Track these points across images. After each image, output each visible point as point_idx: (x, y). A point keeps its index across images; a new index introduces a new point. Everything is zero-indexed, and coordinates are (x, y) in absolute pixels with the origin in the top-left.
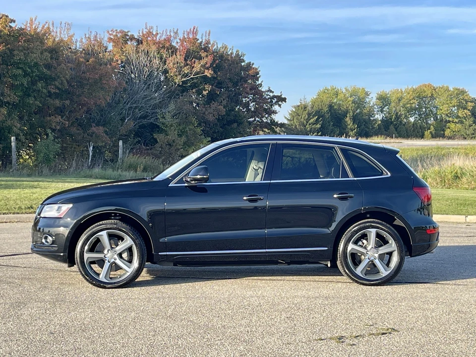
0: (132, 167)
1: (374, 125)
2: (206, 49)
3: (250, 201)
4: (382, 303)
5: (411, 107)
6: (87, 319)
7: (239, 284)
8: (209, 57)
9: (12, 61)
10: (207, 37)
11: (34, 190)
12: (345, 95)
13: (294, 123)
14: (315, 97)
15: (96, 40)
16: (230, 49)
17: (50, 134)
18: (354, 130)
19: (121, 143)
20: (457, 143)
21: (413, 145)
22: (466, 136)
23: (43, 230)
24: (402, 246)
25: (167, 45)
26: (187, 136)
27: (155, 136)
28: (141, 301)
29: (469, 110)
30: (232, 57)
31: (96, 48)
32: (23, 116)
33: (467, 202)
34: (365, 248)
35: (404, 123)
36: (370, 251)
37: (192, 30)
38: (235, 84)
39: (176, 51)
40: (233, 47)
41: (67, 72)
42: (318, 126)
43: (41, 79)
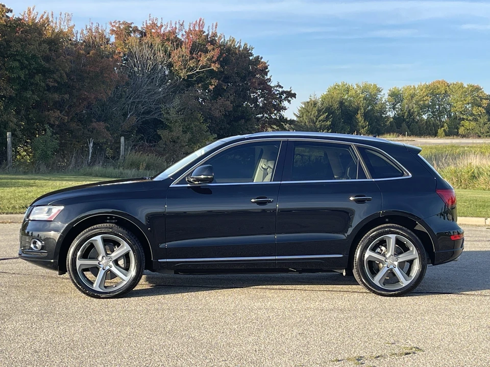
0: (134, 165)
1: (386, 122)
2: (213, 42)
3: (259, 203)
4: (403, 317)
5: (424, 104)
6: (76, 335)
7: (246, 294)
8: (216, 50)
9: (9, 52)
10: (214, 30)
11: (30, 189)
12: (356, 91)
13: (303, 119)
14: (325, 93)
15: (97, 32)
16: (238, 42)
17: (48, 130)
18: (366, 127)
19: (122, 139)
20: (471, 141)
21: (426, 143)
22: (480, 134)
23: (32, 233)
24: (424, 253)
25: (172, 37)
26: (192, 133)
27: (159, 132)
28: (138, 313)
29: (483, 107)
30: (239, 51)
31: (98, 40)
32: (20, 110)
33: (487, 204)
34: (384, 255)
35: (416, 120)
36: (389, 259)
37: (198, 22)
38: (243, 79)
39: (182, 44)
40: (241, 40)
41: (67, 65)
42: (329, 123)
43: (38, 72)
